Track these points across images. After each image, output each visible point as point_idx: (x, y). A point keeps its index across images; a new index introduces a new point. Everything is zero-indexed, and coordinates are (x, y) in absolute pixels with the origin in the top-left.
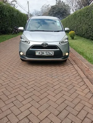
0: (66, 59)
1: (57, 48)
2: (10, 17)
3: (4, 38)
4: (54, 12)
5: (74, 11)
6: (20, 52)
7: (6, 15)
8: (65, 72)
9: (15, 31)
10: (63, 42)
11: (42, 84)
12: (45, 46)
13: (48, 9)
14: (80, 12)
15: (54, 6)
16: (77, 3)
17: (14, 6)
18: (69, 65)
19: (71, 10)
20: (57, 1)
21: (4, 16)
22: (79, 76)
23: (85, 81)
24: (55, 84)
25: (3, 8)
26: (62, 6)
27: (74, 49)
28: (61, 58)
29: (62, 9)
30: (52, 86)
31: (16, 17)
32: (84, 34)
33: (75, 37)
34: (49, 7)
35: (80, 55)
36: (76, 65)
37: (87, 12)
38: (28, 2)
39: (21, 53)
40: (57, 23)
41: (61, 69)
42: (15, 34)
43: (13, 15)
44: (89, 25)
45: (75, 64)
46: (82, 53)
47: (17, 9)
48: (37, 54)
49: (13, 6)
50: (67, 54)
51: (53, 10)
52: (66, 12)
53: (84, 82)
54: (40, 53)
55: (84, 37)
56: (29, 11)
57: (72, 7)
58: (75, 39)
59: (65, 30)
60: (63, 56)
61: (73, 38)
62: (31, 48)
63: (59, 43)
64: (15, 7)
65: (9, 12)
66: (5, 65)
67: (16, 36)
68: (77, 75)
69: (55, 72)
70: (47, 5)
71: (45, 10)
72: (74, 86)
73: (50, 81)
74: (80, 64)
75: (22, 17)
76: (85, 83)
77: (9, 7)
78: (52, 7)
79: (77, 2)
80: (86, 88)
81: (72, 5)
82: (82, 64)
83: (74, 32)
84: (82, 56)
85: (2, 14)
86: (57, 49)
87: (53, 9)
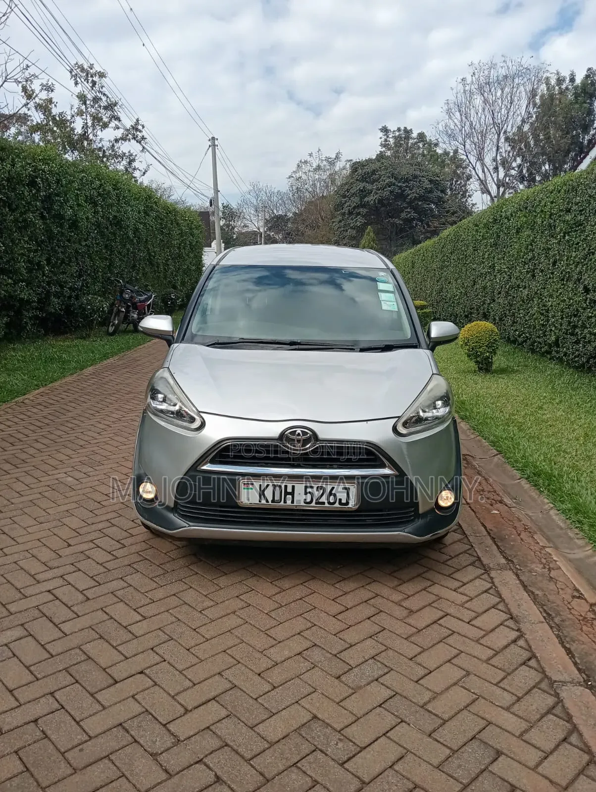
0: (441, 532)
1: (377, 459)
2: (102, 234)
3: (52, 359)
4: (370, 199)
5: (493, 189)
6: (139, 481)
7: (74, 225)
8: (436, 633)
9: (126, 317)
10: (419, 420)
11: (274, 729)
12: (298, 449)
13: (333, 182)
14: (527, 207)
15: (369, 161)
16: (505, 147)
17: (130, 163)
18: (462, 576)
19: (473, 185)
20: (385, 130)
21: (61, 226)
22: (533, 663)
23: (573, 711)
24: (360, 734)
25: (58, 181)
26: (419, 164)
27: (494, 444)
28: (410, 527)
29: (415, 177)
30: (341, 750)
31: (136, 230)
32: (556, 343)
33: (499, 361)
34: (339, 165)
35: (534, 493)
36: (510, 576)
37: (568, 211)
38: (213, 138)
39: (148, 491)
40: (383, 296)
41: (410, 603)
42: (125, 332)
43: (117, 223)
44: (587, 290)
45: (501, 568)
46: (549, 477)
47: (145, 181)
48: (249, 496)
49: (121, 167)
50: (446, 499)
51: (361, 185)
52: (440, 199)
53: (569, 718)
54: (269, 493)
55: (560, 360)
56: (217, 191)
57: (478, 166)
58: (503, 371)
59: (434, 334)
60: (417, 516)
61: (485, 366)
62: (213, 462)
63: (395, 429)
64: (137, 174)
65: (95, 204)
66: (34, 567)
67: (129, 348)
68: (517, 653)
69: (368, 627)
70: (327, 159)
71: (314, 185)
72: (499, 753)
73: (327, 712)
74: (538, 568)
75: (176, 232)
76: (575, 729)
77: (98, 176)
78: (356, 167)
79: (507, 139)
80: (581, 772)
81: (480, 158)
82: (549, 565)
83: (489, 325)
84: (546, 502)
85: (54, 216)
86: (383, 466)
87: (364, 178)
